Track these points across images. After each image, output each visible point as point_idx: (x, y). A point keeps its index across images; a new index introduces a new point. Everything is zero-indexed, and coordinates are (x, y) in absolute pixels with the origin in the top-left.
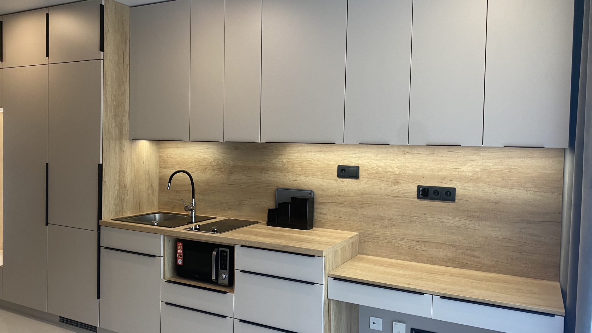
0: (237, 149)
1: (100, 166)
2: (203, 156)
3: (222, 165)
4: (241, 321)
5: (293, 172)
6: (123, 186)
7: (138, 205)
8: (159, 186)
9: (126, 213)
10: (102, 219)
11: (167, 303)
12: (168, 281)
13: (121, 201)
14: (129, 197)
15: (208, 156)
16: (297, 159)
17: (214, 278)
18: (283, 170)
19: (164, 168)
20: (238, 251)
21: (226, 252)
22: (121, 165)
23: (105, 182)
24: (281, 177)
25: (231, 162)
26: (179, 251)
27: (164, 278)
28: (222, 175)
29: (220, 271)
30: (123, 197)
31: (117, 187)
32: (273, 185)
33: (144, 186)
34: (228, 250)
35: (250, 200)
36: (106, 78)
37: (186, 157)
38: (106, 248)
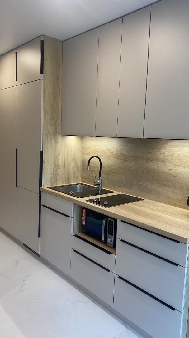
0: (130, 143)
1: (41, 152)
2: (108, 147)
3: (120, 154)
4: (120, 277)
5: (171, 162)
6: (57, 166)
7: (68, 178)
8: (82, 166)
9: (59, 183)
10: (42, 187)
11: (74, 251)
12: (76, 236)
13: (55, 175)
14: (61, 173)
15: (111, 147)
16: (176, 153)
17: (103, 239)
18: (164, 161)
19: (85, 154)
20: (119, 224)
21: (112, 222)
22: (55, 152)
23: (44, 163)
24: (162, 166)
25: (126, 152)
26: (83, 215)
27: (73, 233)
28: (119, 162)
29: (108, 235)
30: (57, 173)
31: (53, 166)
32: (156, 172)
33: (72, 166)
34: (113, 221)
35: (138, 181)
36: (45, 92)
37: (97, 148)
38: (44, 206)
